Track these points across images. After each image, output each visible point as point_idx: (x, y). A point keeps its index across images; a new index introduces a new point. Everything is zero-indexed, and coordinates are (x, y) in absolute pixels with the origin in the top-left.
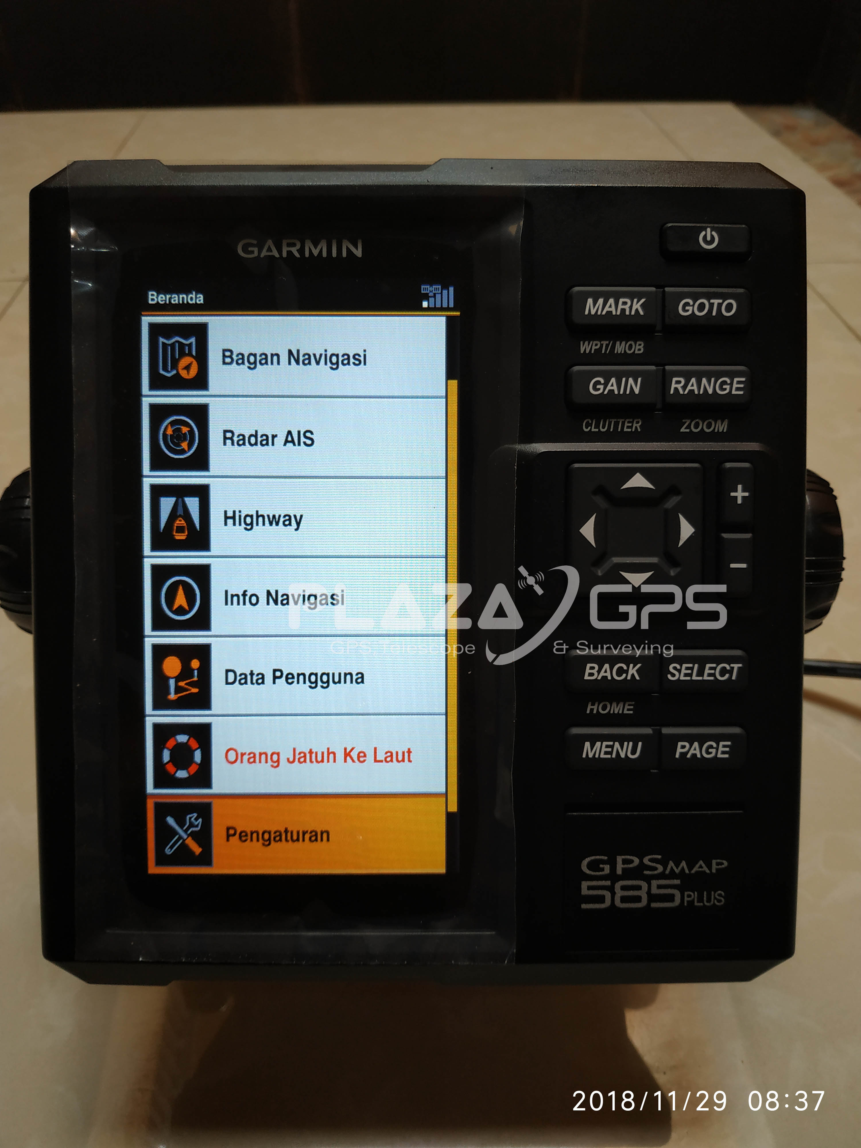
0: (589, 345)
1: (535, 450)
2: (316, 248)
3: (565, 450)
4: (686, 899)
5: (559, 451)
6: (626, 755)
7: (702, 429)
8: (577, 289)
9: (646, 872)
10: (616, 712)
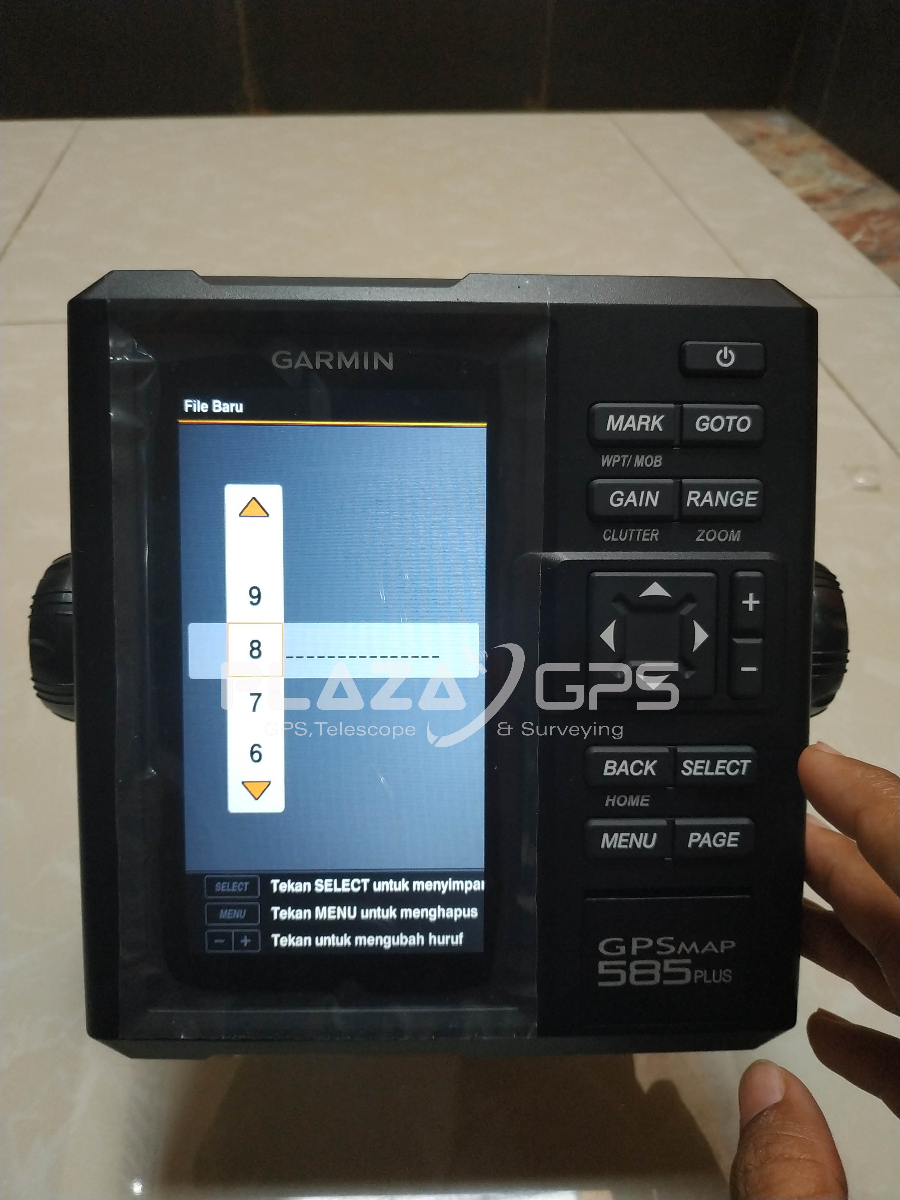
0: (610, 458)
1: (558, 558)
2: (348, 360)
3: (586, 559)
4: (696, 977)
5: (581, 560)
6: (642, 846)
7: (717, 539)
8: (599, 405)
9: (659, 953)
10: (633, 805)
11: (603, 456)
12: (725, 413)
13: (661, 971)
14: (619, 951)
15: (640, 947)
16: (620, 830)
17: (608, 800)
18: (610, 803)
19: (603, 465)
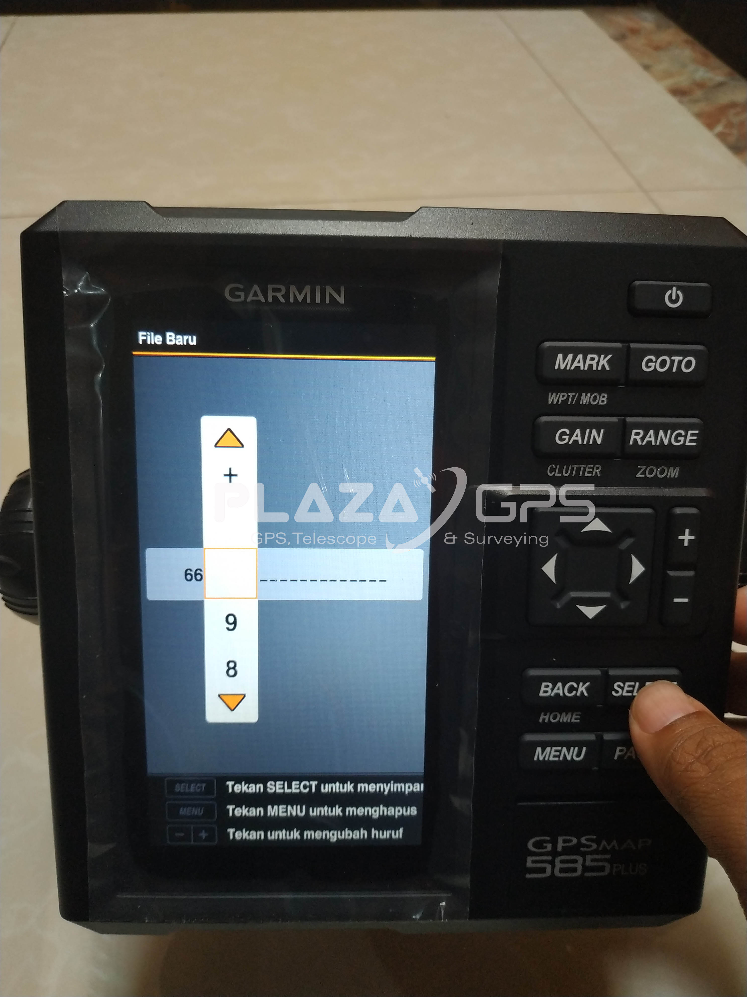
0: (556, 396)
2: (300, 293)
4: (614, 870)
6: (572, 758)
7: (656, 475)
8: (548, 344)
9: (582, 849)
10: (565, 721)
11: (550, 394)
12: (670, 353)
13: (584, 865)
14: (546, 847)
15: (566, 844)
16: (552, 744)
17: (542, 717)
18: (544, 720)
19: (550, 402)
